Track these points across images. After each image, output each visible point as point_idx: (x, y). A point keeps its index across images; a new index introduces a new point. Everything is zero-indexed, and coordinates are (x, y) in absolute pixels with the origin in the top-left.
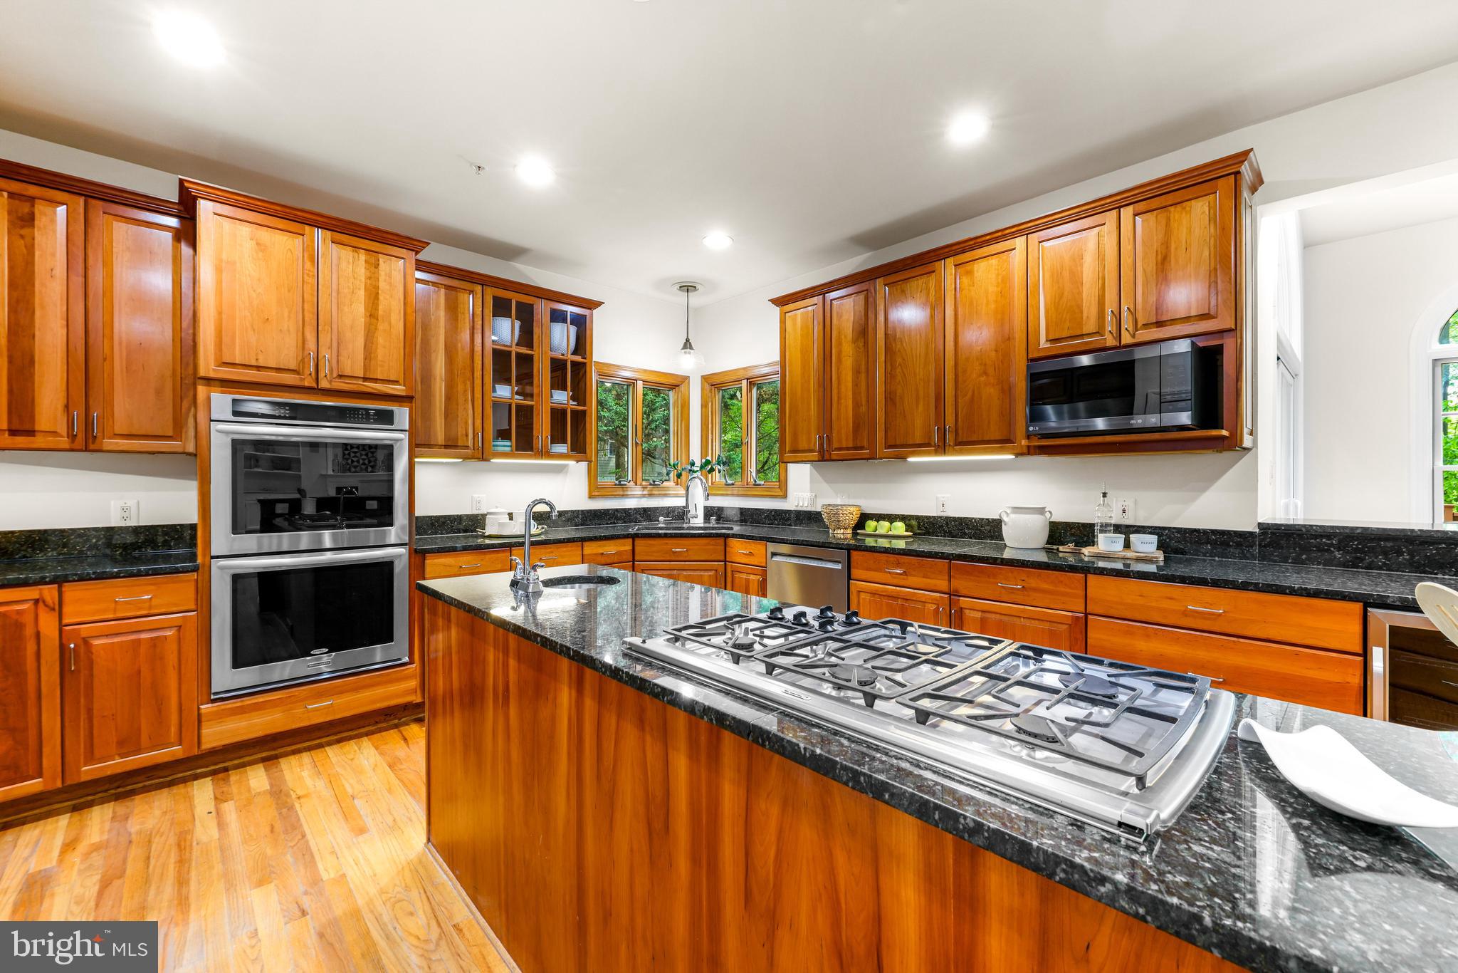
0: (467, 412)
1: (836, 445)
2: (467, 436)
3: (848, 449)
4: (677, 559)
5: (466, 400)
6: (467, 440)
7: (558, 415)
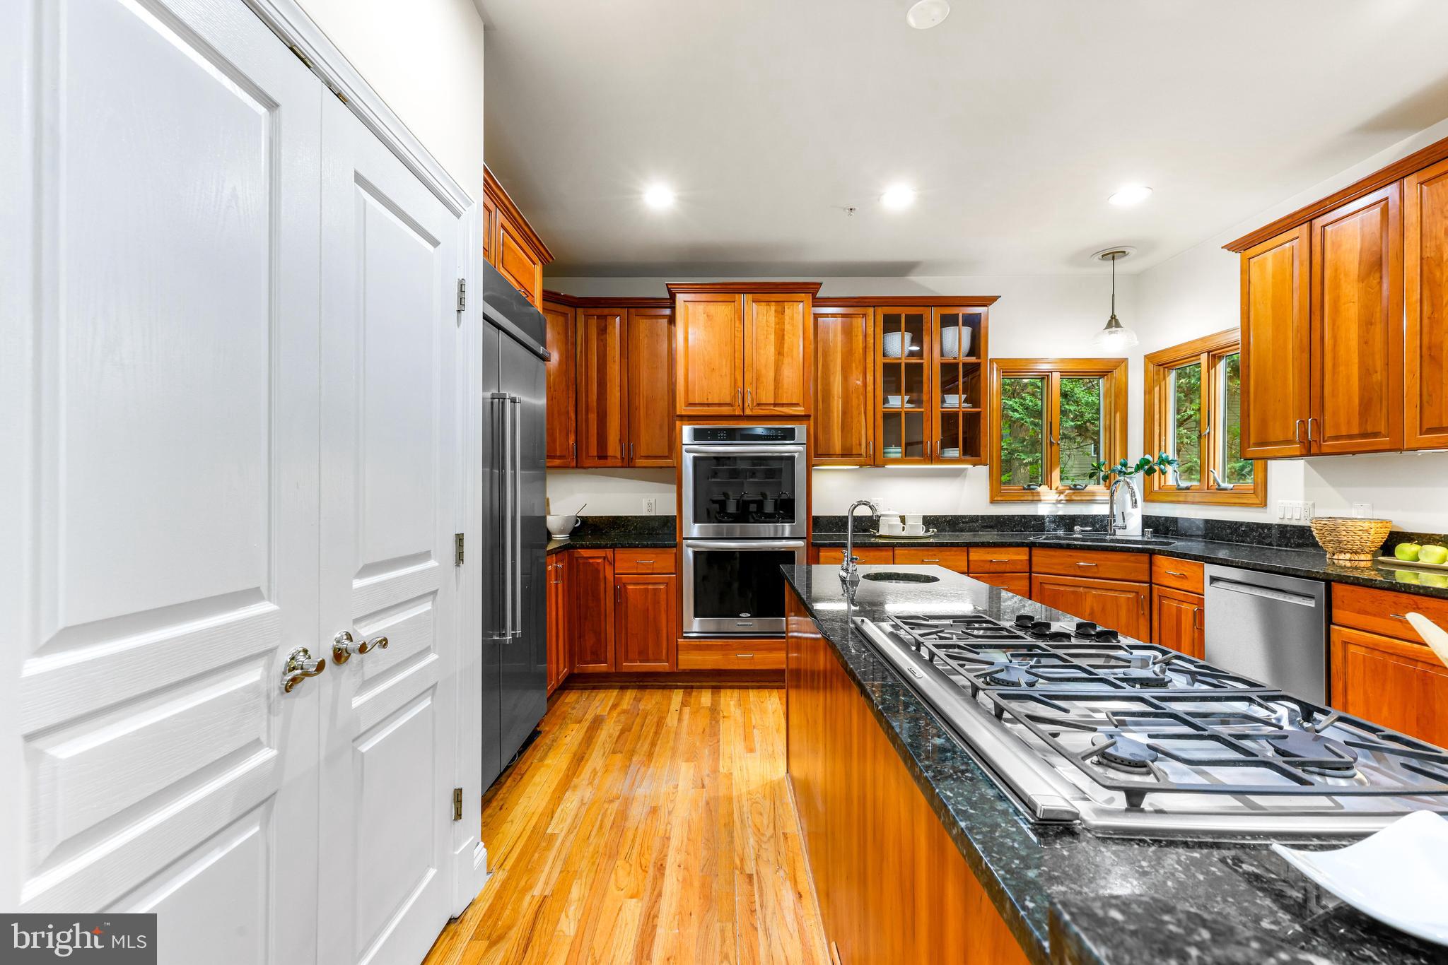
0: (860, 424)
1: (1328, 435)
2: (860, 445)
3: (1350, 437)
4: (1084, 574)
5: (859, 414)
6: (861, 449)
7: (949, 419)
